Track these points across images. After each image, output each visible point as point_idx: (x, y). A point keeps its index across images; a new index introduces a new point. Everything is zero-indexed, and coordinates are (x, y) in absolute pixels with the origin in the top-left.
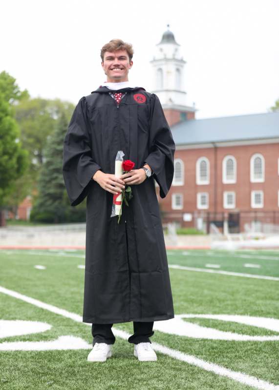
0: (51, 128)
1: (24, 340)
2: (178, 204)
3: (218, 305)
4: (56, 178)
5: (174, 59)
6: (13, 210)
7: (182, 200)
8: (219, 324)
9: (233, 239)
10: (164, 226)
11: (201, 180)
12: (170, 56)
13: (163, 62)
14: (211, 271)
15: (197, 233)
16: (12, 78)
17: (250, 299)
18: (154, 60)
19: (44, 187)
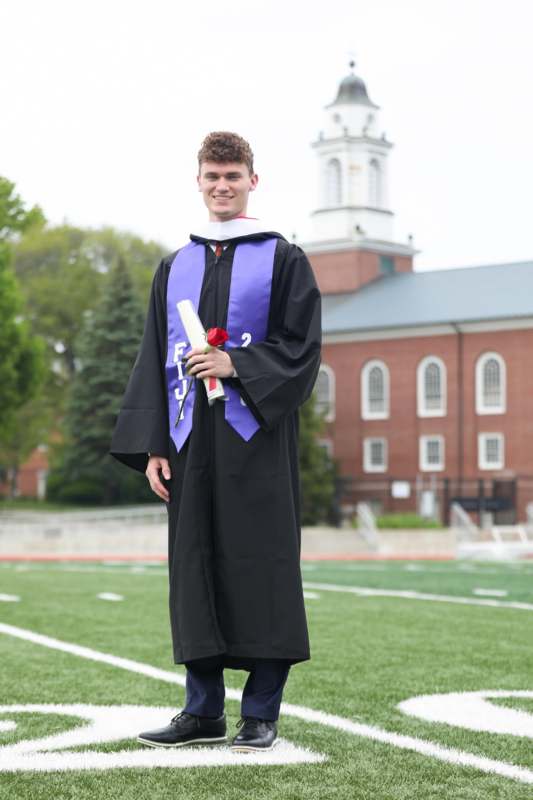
0: (94, 292)
2: (376, 460)
5: (366, 139)
7: (385, 452)
9: (505, 538)
11: (428, 407)
12: (356, 131)
13: (343, 145)
14: (494, 603)
16: (8, 181)
18: (322, 141)
19: (79, 423)
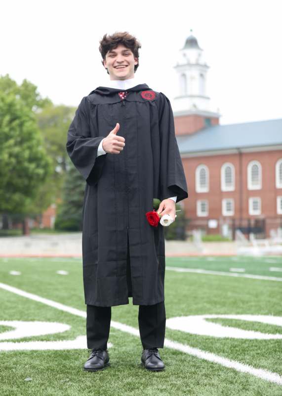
1: (42, 340)
2: (203, 210)
3: (241, 305)
4: (80, 186)
5: (197, 64)
6: (37, 218)
7: (207, 207)
8: (242, 323)
9: (259, 245)
10: (188, 233)
11: (227, 185)
12: (193, 61)
13: (187, 68)
14: (236, 275)
15: (223, 239)
16: (34, 86)
17: (274, 300)
18: (178, 66)
19: (68, 195)
